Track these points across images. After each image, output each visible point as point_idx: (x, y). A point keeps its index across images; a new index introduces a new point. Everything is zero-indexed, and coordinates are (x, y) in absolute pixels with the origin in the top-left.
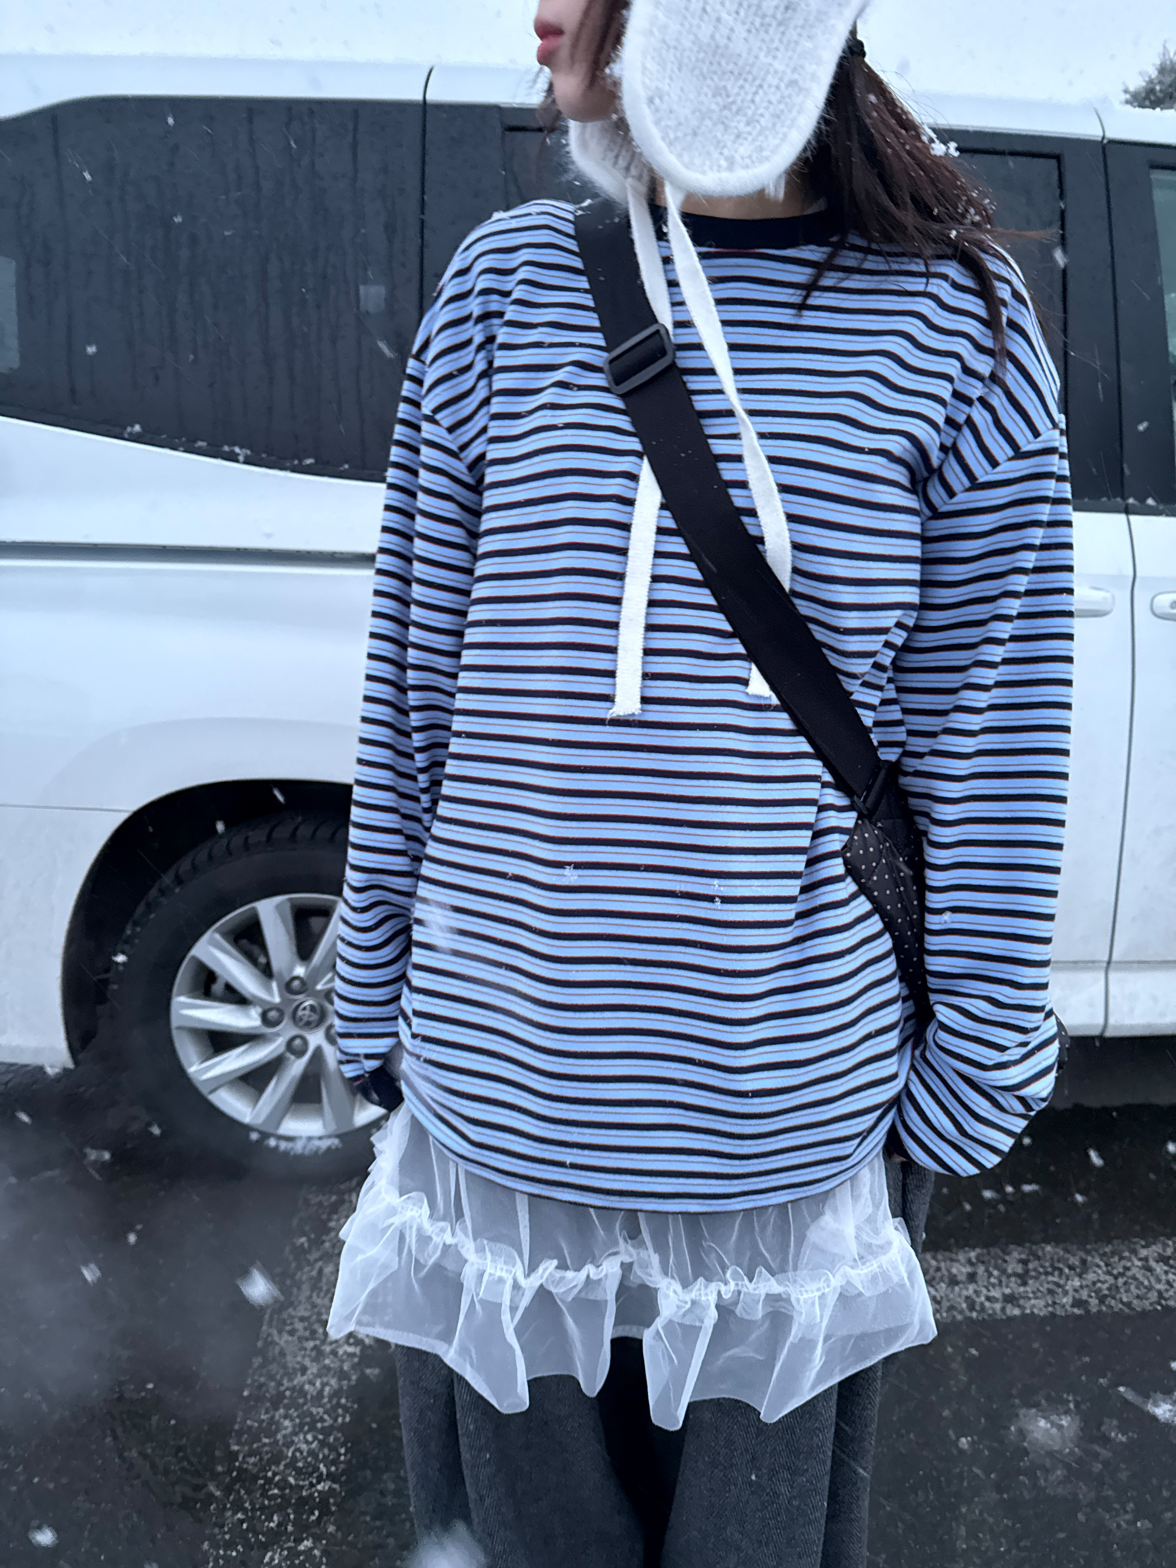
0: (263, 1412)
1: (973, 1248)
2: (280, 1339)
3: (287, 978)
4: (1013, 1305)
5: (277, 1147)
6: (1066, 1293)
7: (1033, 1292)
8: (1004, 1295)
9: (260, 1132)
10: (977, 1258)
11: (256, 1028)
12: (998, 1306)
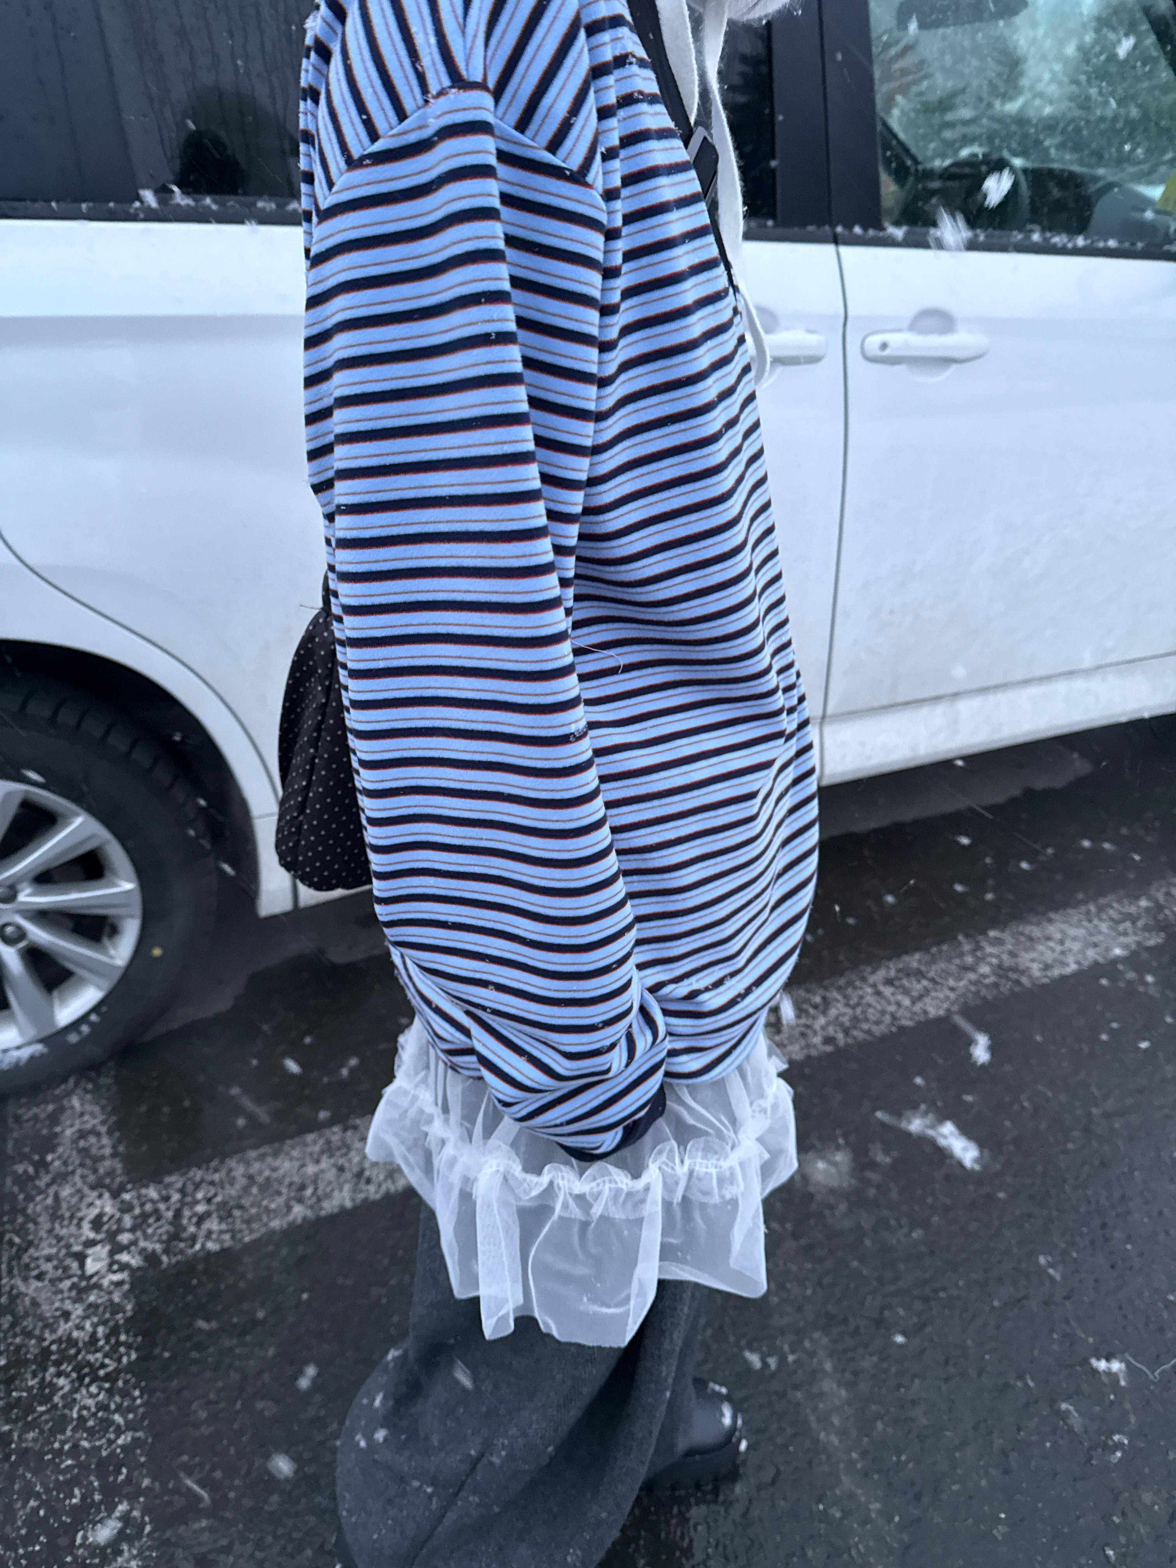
0: (29, 1376)
2: (28, 1287)
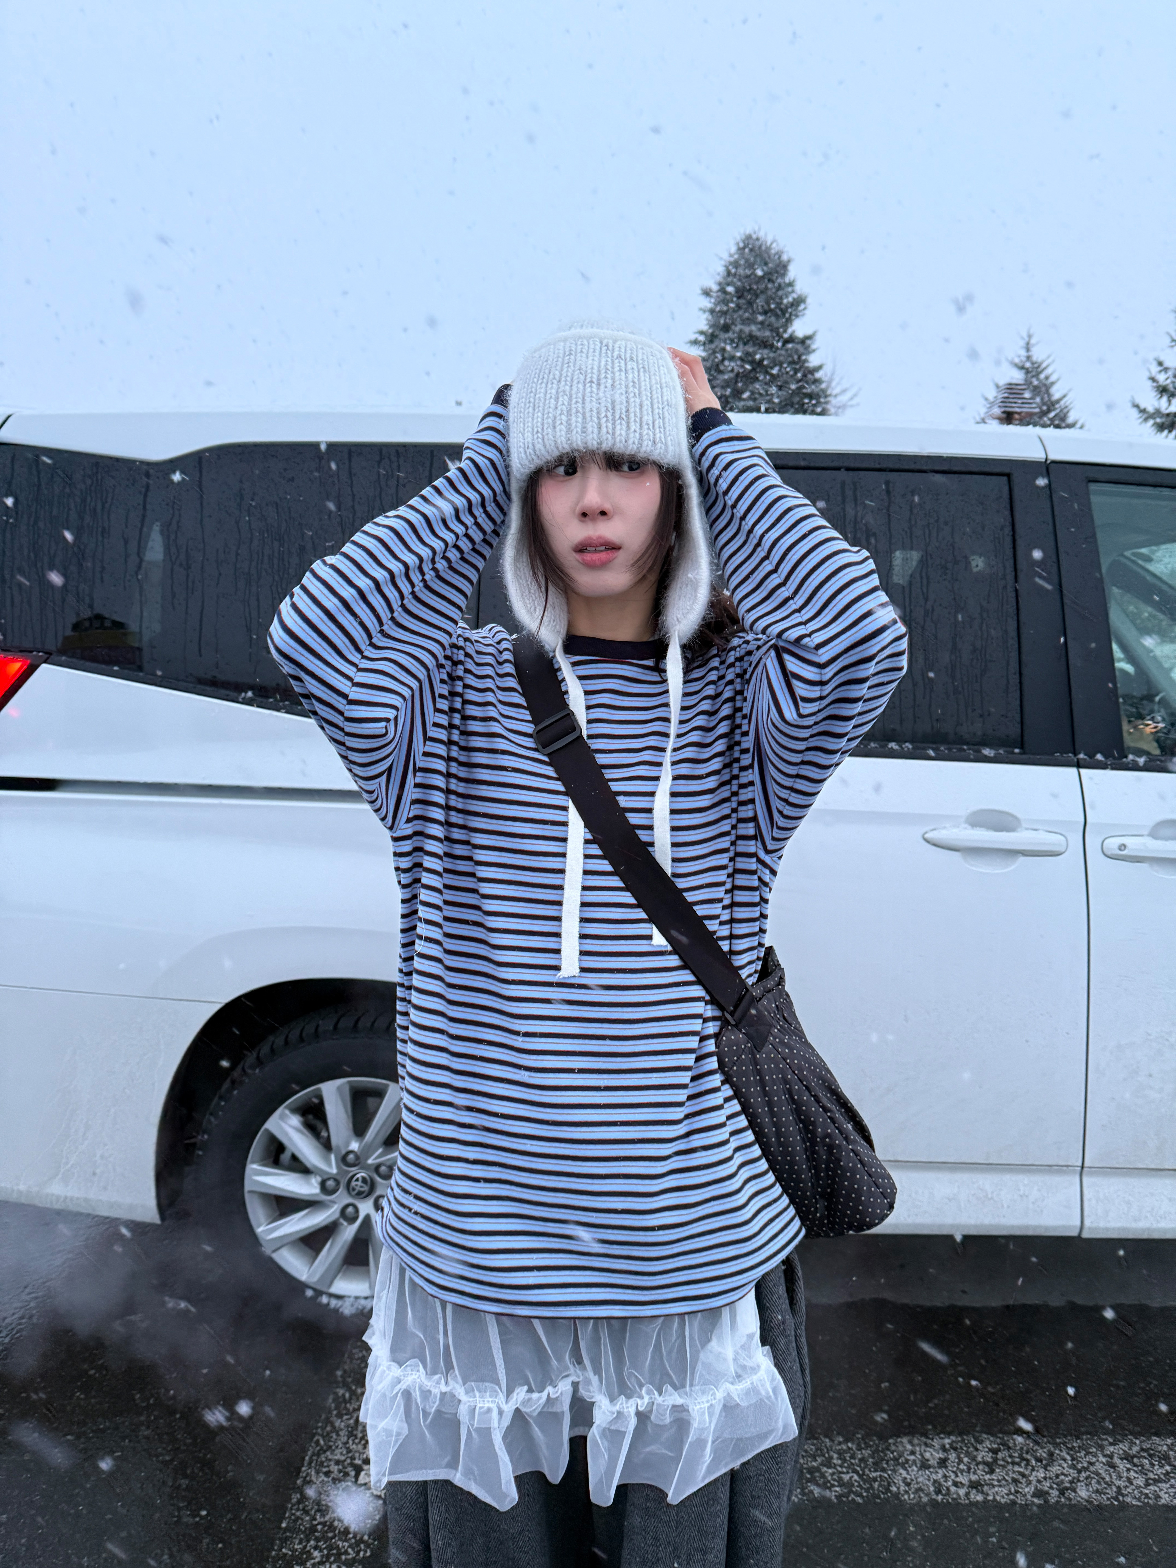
1: (949, 1434)
2: (317, 1478)
3: (344, 1152)
4: (978, 1491)
5: (328, 1304)
6: (1029, 1483)
7: (999, 1481)
8: (970, 1481)
9: (314, 1290)
10: (951, 1444)
11: (316, 1195)
12: (962, 1492)
